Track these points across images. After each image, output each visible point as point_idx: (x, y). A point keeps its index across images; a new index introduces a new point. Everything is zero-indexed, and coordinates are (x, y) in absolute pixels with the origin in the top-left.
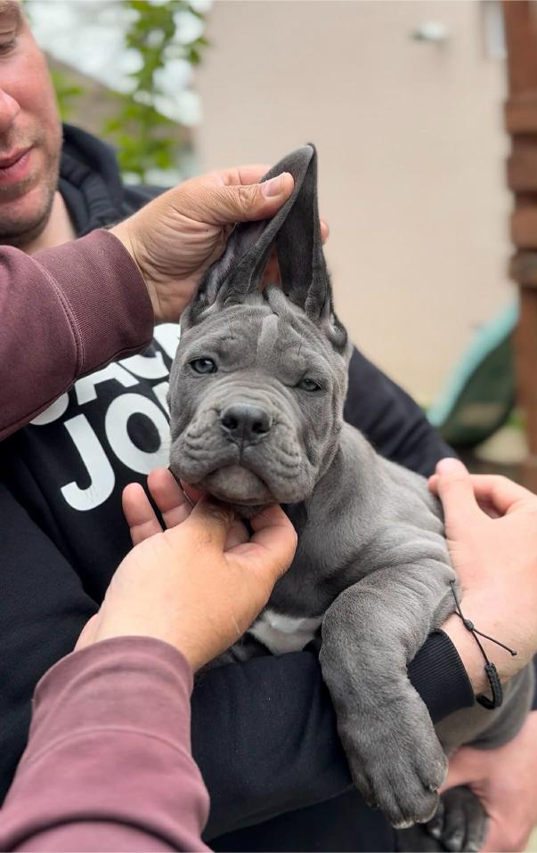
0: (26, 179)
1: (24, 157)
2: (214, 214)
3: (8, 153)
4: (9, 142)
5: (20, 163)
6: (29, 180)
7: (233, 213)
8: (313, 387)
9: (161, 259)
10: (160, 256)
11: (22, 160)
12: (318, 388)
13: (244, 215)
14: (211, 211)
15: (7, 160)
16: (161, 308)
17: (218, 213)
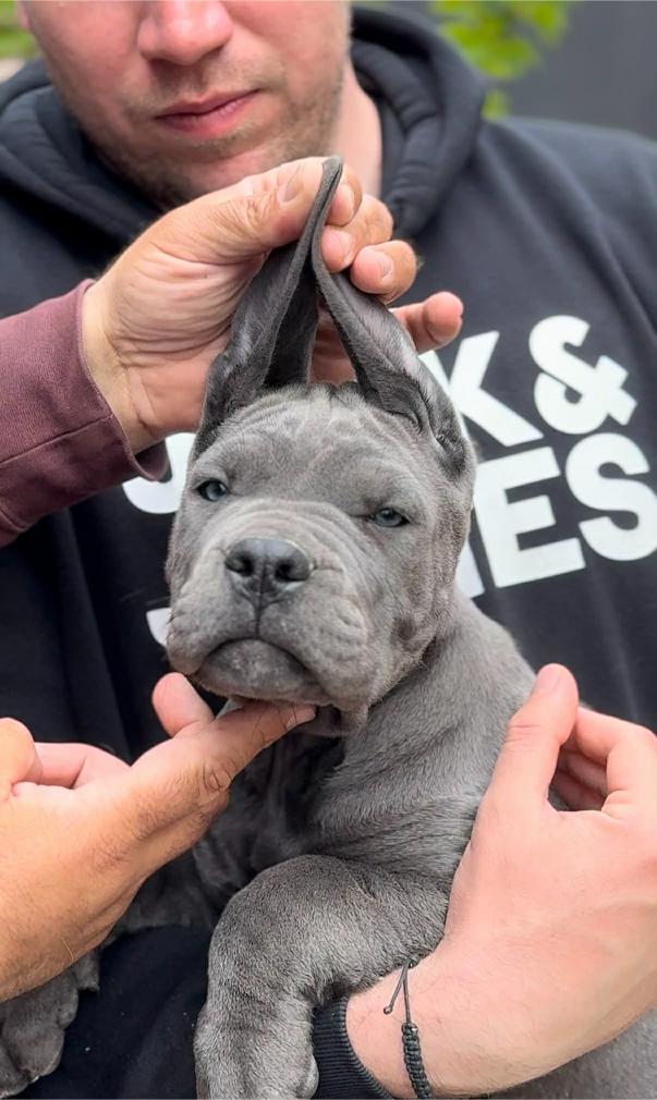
0: (230, 136)
1: (233, 104)
2: (214, 245)
3: (201, 94)
4: (204, 80)
5: (222, 111)
6: (234, 138)
7: (240, 240)
8: (397, 522)
9: (143, 330)
10: (142, 326)
11: (228, 108)
12: (404, 522)
13: (257, 239)
14: (208, 242)
15: (196, 105)
16: (153, 409)
17: (219, 242)
